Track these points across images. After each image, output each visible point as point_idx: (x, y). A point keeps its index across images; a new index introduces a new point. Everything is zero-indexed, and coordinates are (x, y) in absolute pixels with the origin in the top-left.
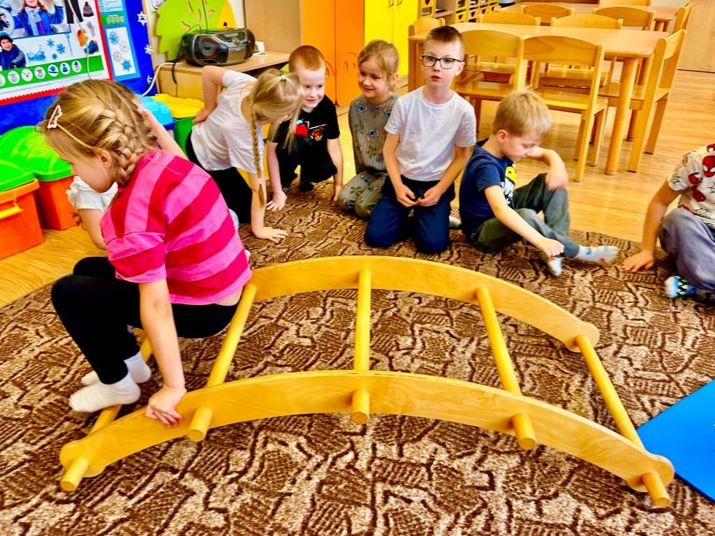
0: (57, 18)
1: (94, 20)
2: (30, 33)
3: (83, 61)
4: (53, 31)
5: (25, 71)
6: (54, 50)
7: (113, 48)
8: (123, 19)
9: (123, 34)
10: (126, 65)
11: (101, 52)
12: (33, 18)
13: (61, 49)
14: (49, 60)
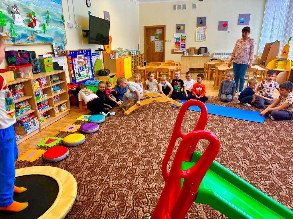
0: (84, 68)
1: (87, 68)
2: (81, 71)
3: (87, 75)
4: (83, 71)
5: (81, 77)
6: (83, 74)
7: (90, 73)
8: (91, 68)
9: (90, 70)
10: (91, 76)
11: (88, 74)
12: (82, 69)
13: (84, 73)
14: (83, 75)
